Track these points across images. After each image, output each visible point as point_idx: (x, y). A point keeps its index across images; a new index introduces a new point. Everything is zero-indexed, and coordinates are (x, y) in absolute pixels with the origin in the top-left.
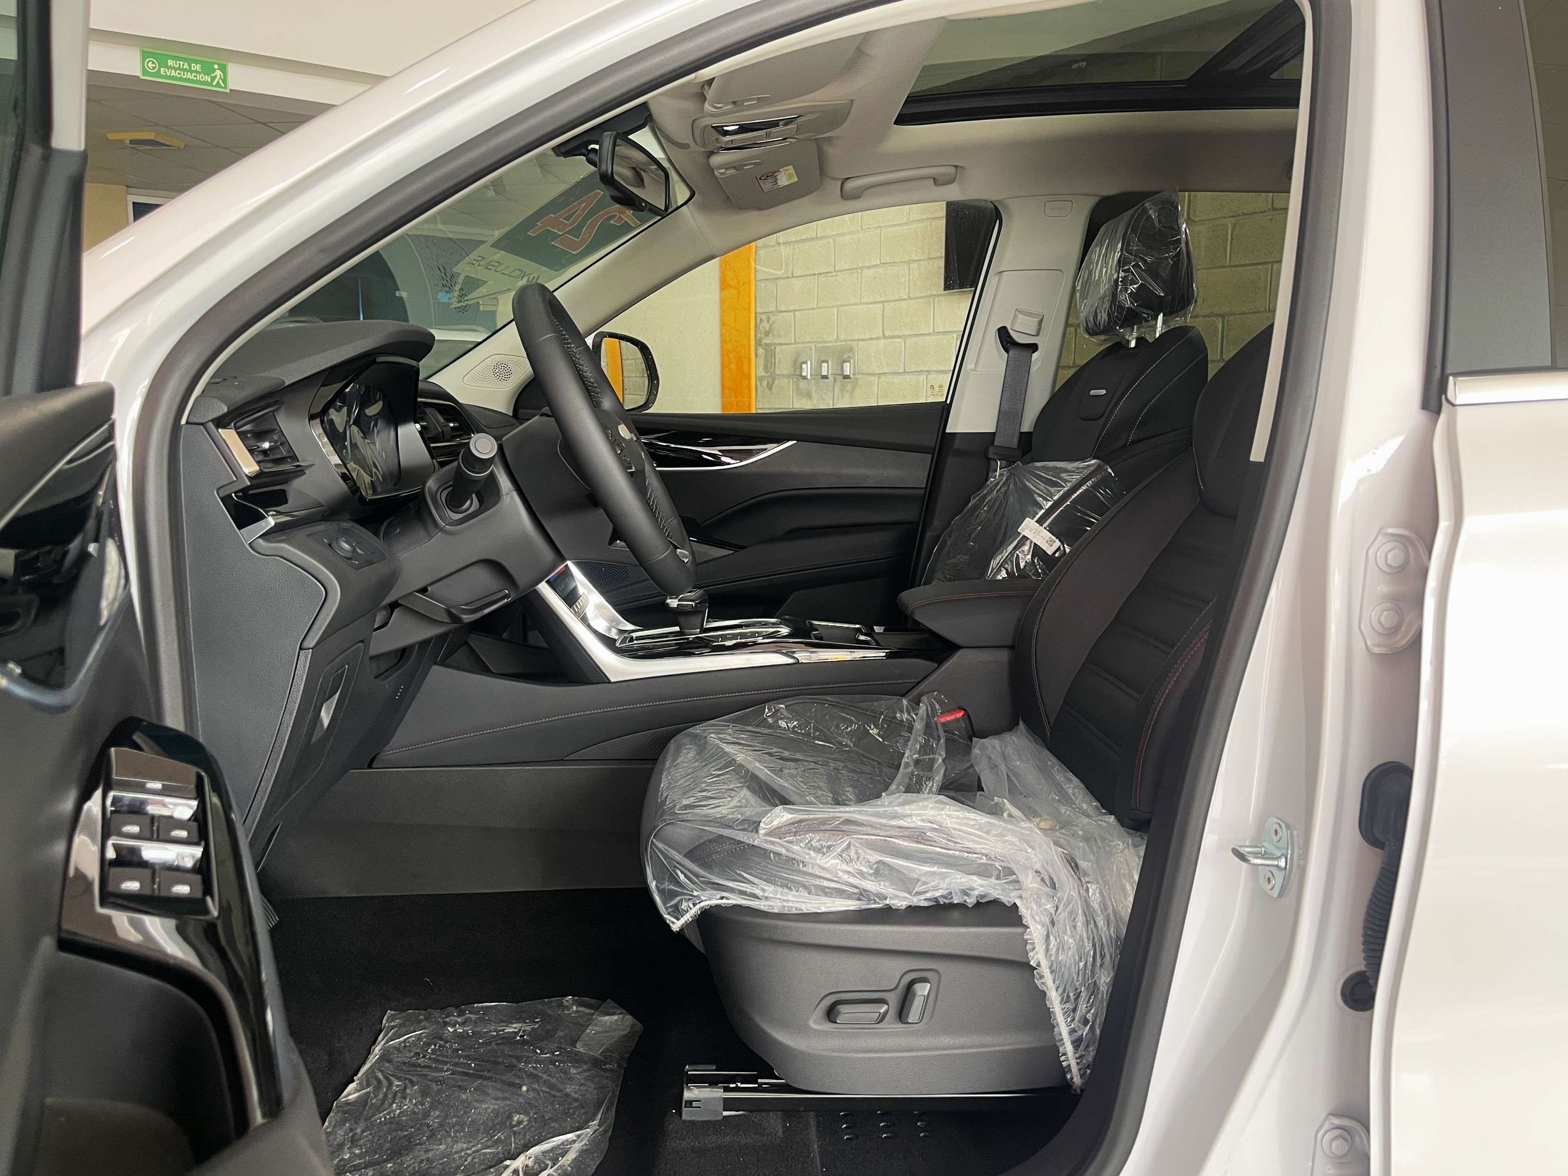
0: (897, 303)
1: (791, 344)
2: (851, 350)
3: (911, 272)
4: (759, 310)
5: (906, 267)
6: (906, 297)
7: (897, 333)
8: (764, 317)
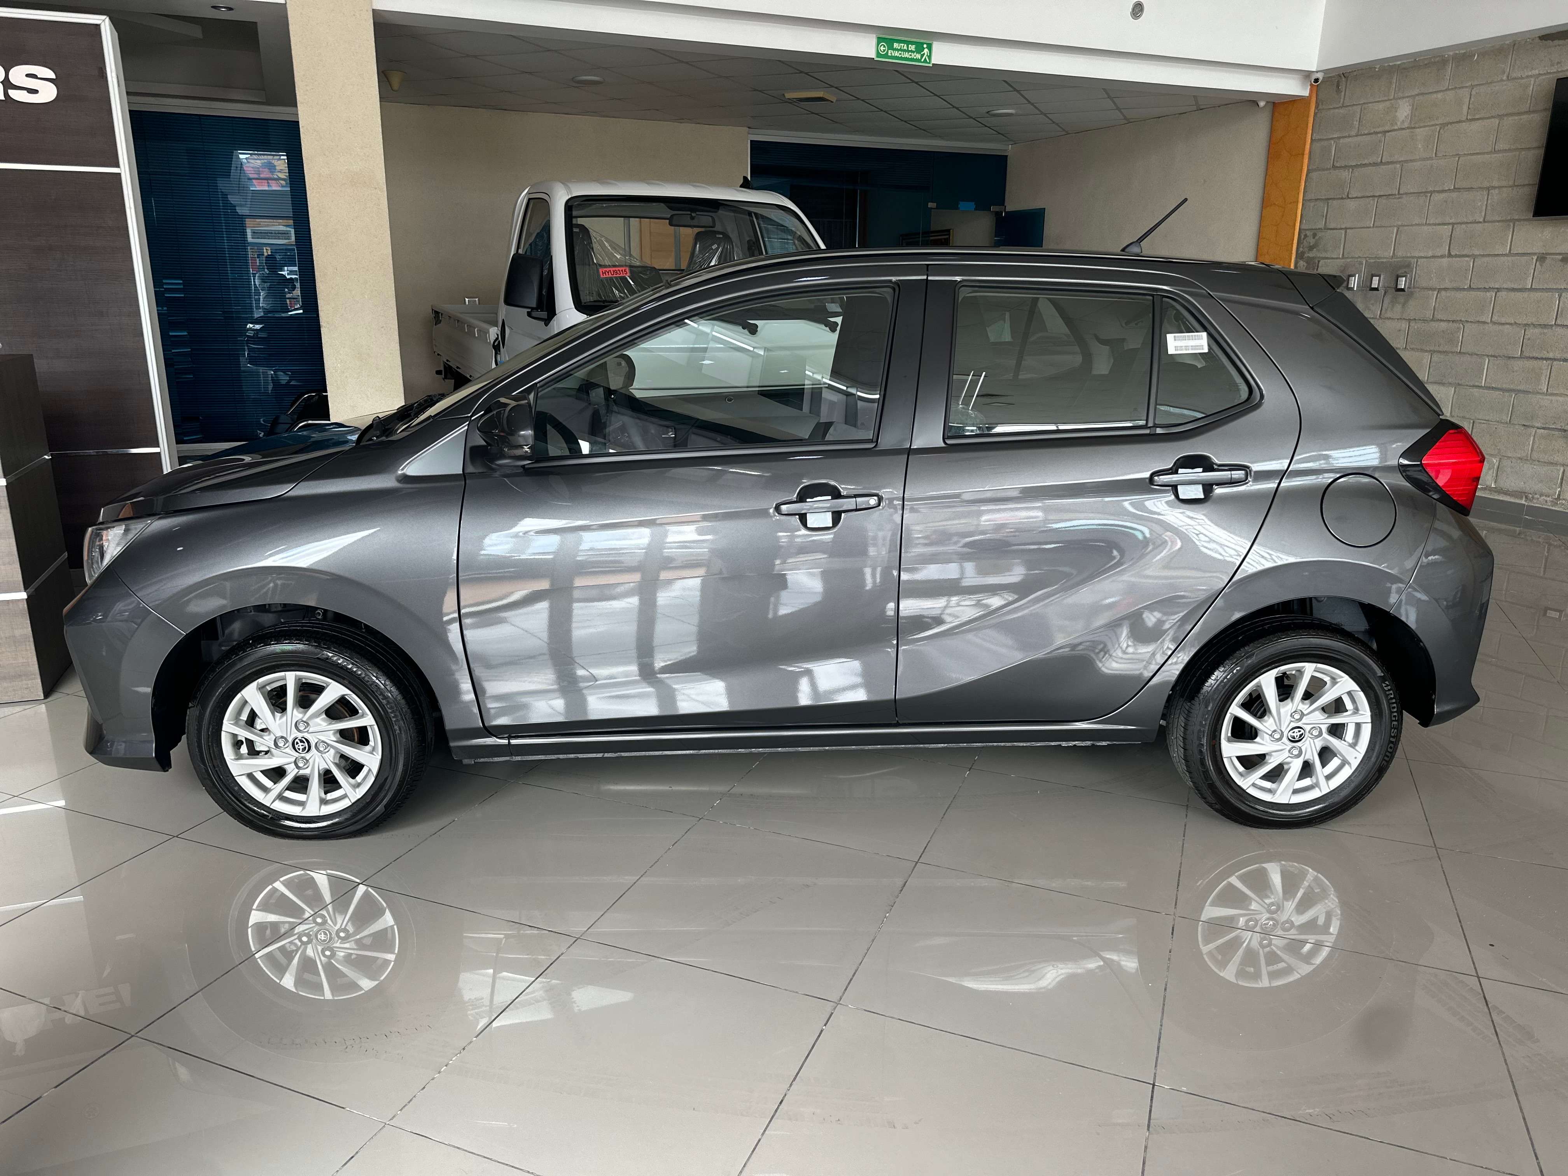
0: (1469, 225)
1: (1337, 258)
2: (1409, 266)
3: (1489, 197)
4: (1303, 227)
5: (1485, 193)
6: (1481, 220)
7: (1464, 253)
8: (1308, 233)
